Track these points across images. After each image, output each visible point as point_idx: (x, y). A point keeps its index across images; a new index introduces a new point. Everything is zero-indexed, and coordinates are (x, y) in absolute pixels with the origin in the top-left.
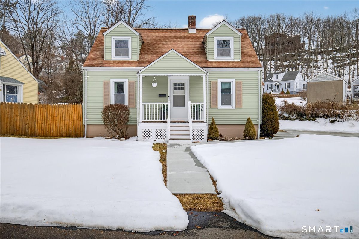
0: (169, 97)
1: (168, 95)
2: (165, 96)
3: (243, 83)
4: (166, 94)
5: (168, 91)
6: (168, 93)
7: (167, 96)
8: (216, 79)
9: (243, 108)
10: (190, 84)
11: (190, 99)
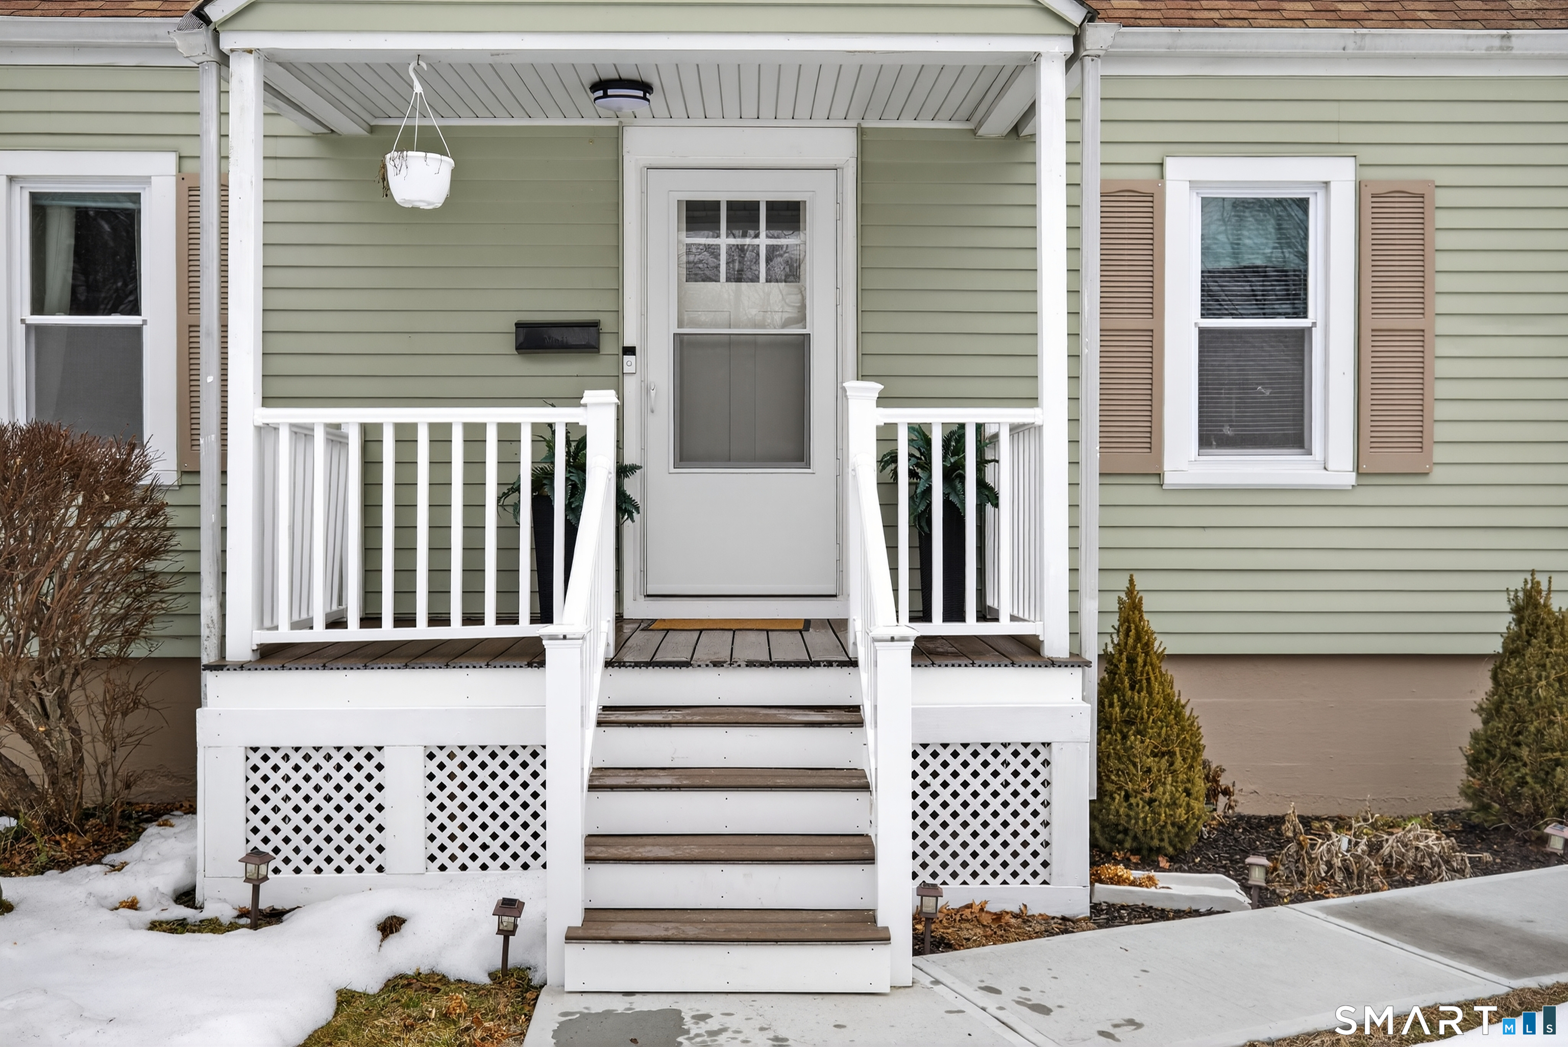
0: (630, 351)
1: (618, 334)
2: (592, 348)
3: (1443, 198)
4: (595, 325)
5: (618, 291)
6: (618, 313)
7: (608, 346)
8: (1152, 154)
9: (1439, 475)
10: (862, 209)
11: (862, 355)
